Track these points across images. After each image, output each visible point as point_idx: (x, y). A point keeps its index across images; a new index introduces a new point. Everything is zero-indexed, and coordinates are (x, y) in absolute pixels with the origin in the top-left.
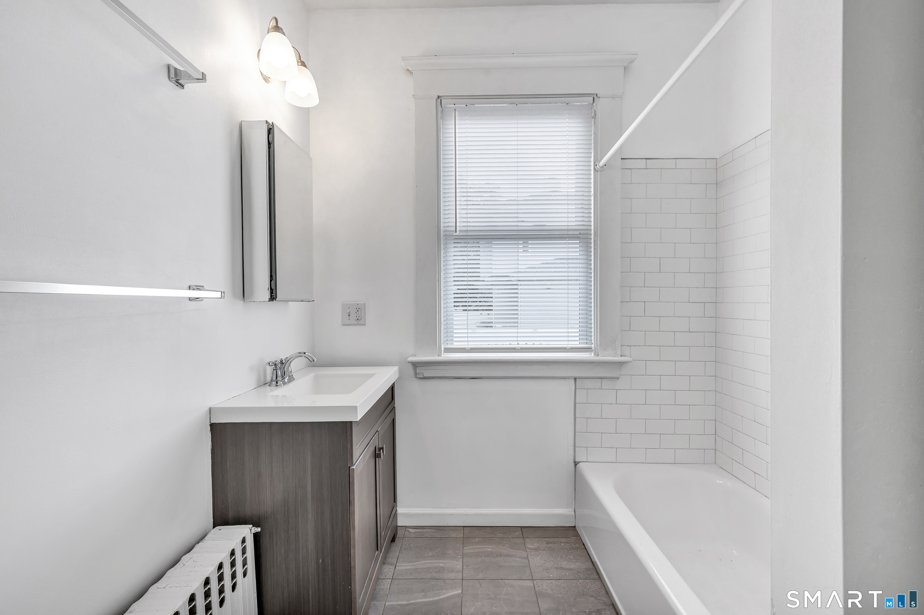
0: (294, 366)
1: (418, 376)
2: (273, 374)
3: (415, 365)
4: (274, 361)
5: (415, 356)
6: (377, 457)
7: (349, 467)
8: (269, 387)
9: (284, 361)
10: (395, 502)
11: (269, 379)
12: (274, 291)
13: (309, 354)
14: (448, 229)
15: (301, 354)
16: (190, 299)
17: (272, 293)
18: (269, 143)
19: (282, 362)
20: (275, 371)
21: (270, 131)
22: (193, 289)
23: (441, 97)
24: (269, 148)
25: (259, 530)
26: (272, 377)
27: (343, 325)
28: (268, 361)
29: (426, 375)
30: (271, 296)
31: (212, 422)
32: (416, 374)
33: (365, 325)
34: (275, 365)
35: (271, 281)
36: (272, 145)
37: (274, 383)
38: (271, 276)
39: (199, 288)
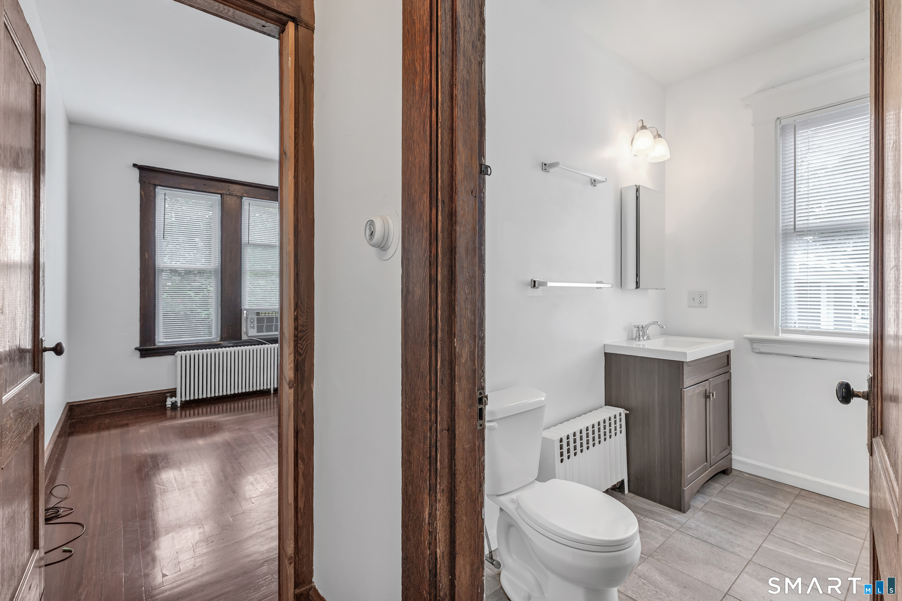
0: (650, 331)
1: (754, 351)
2: (637, 333)
3: (752, 341)
4: (638, 325)
5: (752, 334)
6: (707, 398)
7: (681, 389)
8: (634, 341)
9: (644, 327)
10: (729, 446)
11: (634, 337)
12: (638, 283)
13: (661, 324)
14: (787, 228)
15: (655, 323)
16: (597, 288)
17: (637, 284)
18: (637, 197)
19: (642, 327)
20: (638, 332)
21: (637, 190)
22: (599, 283)
23: (780, 118)
24: (637, 199)
25: (628, 412)
26: (636, 335)
27: (689, 307)
28: (634, 325)
29: (762, 350)
30: (637, 286)
31: (605, 352)
32: (753, 349)
33: (707, 307)
34: (638, 328)
35: (637, 277)
36: (638, 198)
37: (638, 339)
38: (637, 274)
39: (601, 282)
